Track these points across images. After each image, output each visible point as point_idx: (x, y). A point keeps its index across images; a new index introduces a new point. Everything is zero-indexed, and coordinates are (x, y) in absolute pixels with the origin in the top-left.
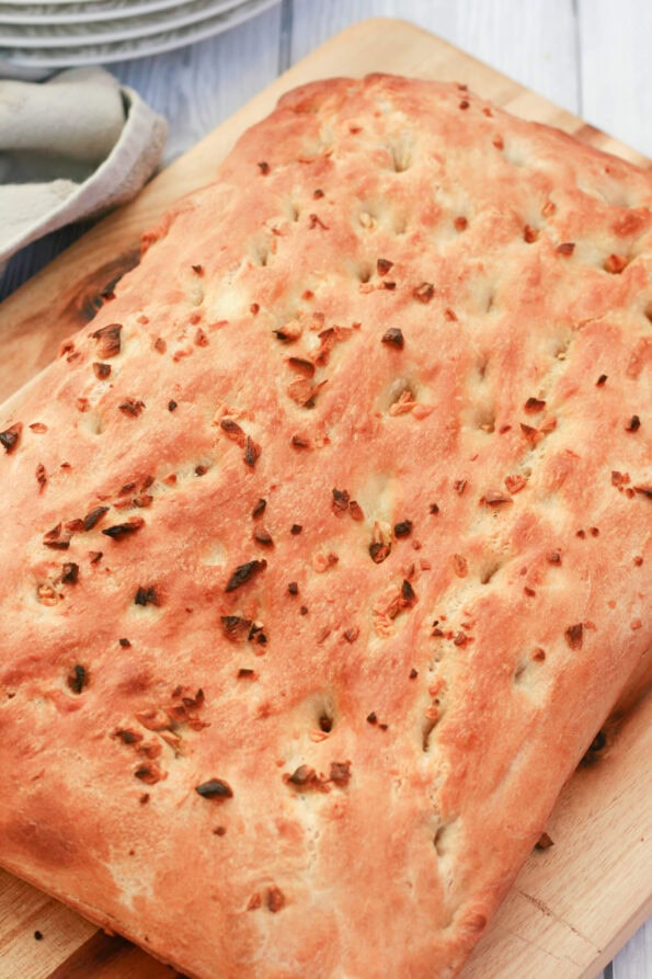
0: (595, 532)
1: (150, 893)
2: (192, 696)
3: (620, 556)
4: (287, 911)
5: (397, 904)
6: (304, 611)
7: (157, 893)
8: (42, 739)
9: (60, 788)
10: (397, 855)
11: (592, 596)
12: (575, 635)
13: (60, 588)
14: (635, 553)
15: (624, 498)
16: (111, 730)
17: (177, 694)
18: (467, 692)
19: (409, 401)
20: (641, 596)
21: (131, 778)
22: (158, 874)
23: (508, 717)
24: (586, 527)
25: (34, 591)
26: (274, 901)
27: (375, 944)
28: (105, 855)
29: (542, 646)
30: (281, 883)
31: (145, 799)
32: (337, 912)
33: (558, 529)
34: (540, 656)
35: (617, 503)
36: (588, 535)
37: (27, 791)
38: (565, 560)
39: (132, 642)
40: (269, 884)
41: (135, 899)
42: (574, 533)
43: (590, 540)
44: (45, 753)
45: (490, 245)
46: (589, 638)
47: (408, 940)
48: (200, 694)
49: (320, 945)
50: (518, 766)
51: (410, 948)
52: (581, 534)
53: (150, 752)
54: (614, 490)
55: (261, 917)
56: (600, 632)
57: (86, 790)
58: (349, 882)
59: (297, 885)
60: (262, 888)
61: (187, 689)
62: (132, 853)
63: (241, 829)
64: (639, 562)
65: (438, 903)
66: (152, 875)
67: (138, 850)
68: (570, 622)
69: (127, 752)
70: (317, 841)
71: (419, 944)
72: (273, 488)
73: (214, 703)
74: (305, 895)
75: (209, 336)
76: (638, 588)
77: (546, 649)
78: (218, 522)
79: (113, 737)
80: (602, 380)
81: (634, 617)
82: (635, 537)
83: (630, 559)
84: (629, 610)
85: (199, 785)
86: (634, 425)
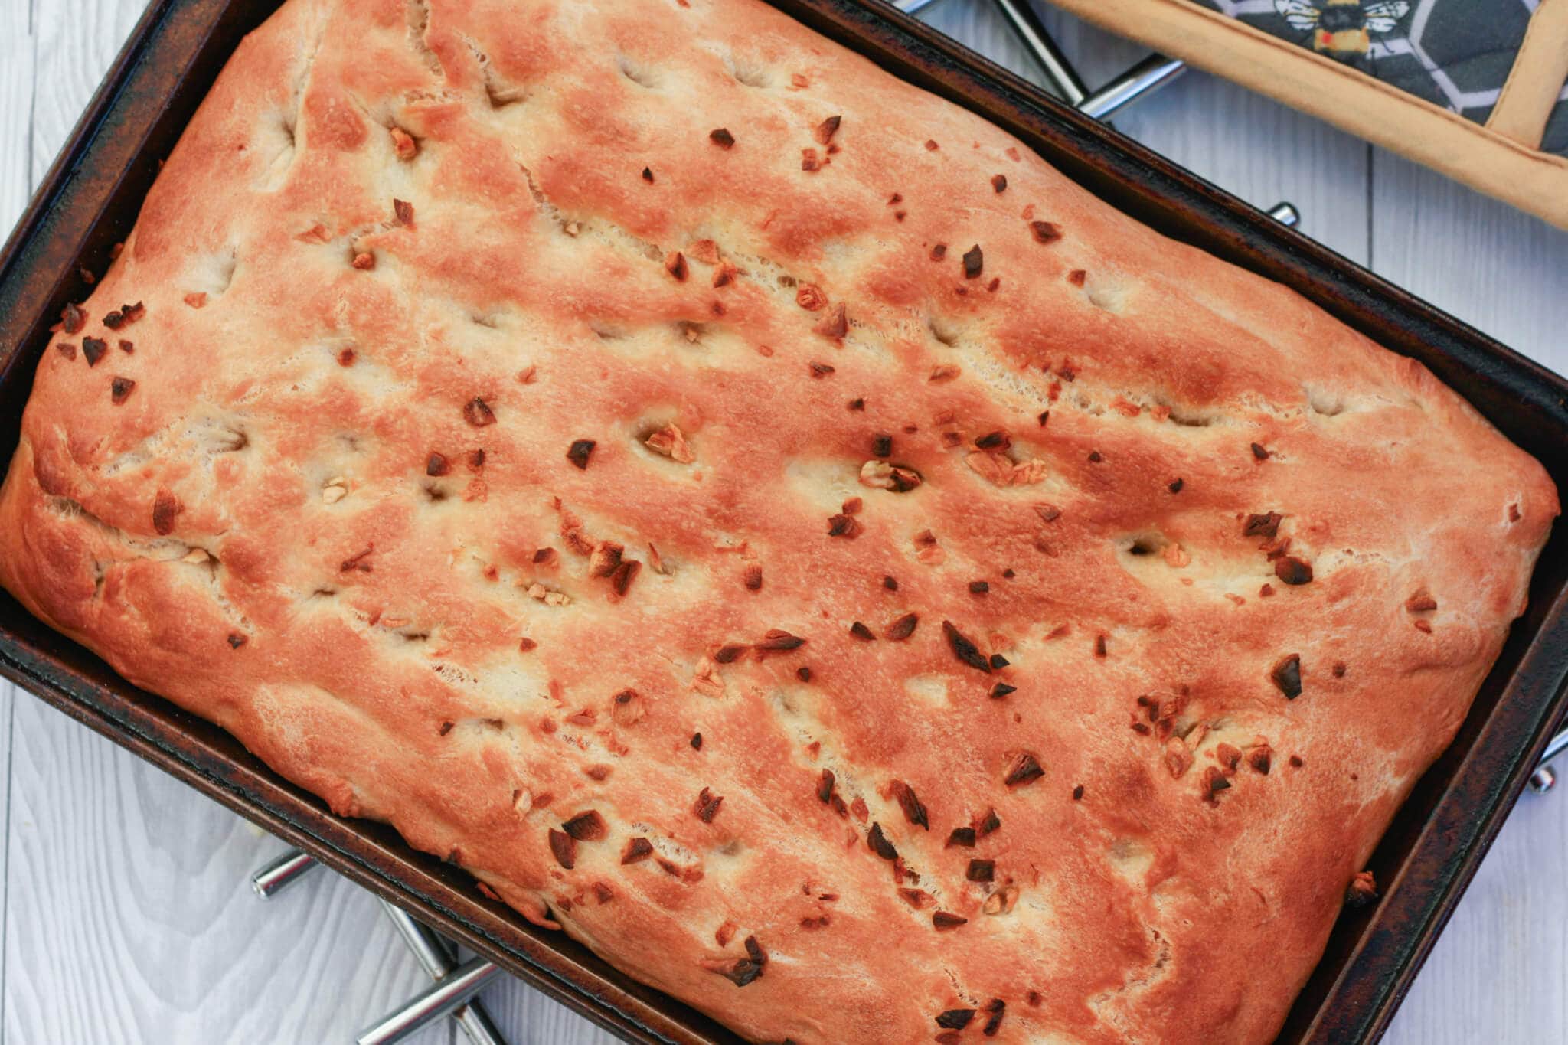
0: (896, 199)
1: (1394, 755)
2: (1142, 715)
3: (930, 169)
4: (1435, 593)
5: (1416, 462)
6: (1009, 574)
7: (1396, 747)
8: (1213, 891)
9: (1274, 871)
10: (1359, 462)
11: (989, 208)
12: (1046, 234)
13: (995, 886)
14: (920, 148)
15: (837, 161)
16: (1206, 805)
17: (1141, 730)
18: (1140, 370)
19: (672, 438)
20: (977, 146)
21: (1269, 780)
22: (1379, 744)
23: (1171, 319)
24: (883, 210)
25: (997, 918)
26: (1422, 606)
27: (1461, 488)
28: (1352, 809)
29: (1066, 274)
30: (1404, 595)
31: (1296, 762)
32: (1432, 530)
33: (893, 246)
34: (1078, 277)
35: (850, 166)
36: (899, 207)
37: (1275, 911)
38: (945, 239)
39: (1075, 786)
40: (1404, 609)
41: (1397, 774)
42: (900, 226)
43: (906, 205)
44: (1231, 886)
45: (396, 317)
46: (1045, 215)
47: (1450, 450)
48: (1143, 702)
49: (1468, 552)
50: (1229, 315)
51: (1457, 448)
52: (900, 217)
53: (1231, 760)
54: (825, 171)
55: (1441, 620)
56: (1035, 201)
57: (1280, 836)
58: (1399, 516)
59: (1406, 576)
60: (1407, 619)
61: (1134, 718)
62: (1355, 777)
63: (1337, 644)
64: (932, 146)
65: (1405, 414)
66: (1379, 751)
67: (1352, 769)
68: (1028, 238)
69: (1236, 785)
70: (1356, 552)
71: (1450, 438)
72: (826, 614)
73: (1146, 681)
74: (1416, 567)
75: (577, 707)
76: (969, 148)
77: (1069, 268)
78: (884, 684)
79: (1215, 804)
80: (648, 175)
81: (1004, 157)
82: (898, 146)
83: (932, 155)
84: (999, 161)
85: (1283, 695)
86: (722, 139)
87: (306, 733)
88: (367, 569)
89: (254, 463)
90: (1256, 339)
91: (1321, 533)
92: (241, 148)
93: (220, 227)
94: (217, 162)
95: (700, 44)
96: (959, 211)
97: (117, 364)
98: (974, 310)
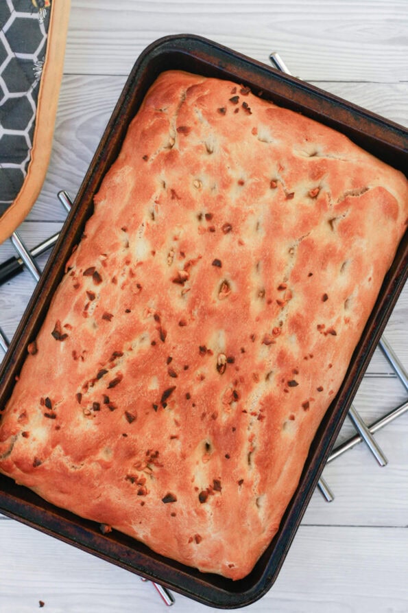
0: (311, 356)
1: (149, 535)
2: (153, 453)
3: (323, 366)
4: (202, 543)
5: (244, 533)
6: (194, 405)
7: (152, 535)
8: (98, 481)
9: (108, 500)
10: (242, 515)
11: (312, 387)
12: (306, 406)
13: (92, 411)
14: (329, 362)
15: (322, 336)
16: (125, 476)
17: (148, 453)
18: (264, 441)
19: (226, 292)
20: (332, 380)
21: (136, 495)
22: (152, 529)
23: (282, 449)
24: (308, 352)
25: (82, 414)
26: (198, 539)
27: (237, 548)
28: (130, 523)
29: (293, 414)
30: (200, 533)
31: (143, 504)
32: (222, 540)
33: (296, 357)
34: (292, 418)
35: (320, 340)
36: (309, 358)
37: (95, 502)
38: (300, 372)
39: (127, 434)
40: (195, 534)
41: (144, 536)
42: (303, 358)
43: (310, 360)
44: (100, 487)
45: (256, 198)
46: (312, 405)
47: (249, 544)
48: (157, 453)
49: (217, 552)
50: (286, 468)
51: (251, 546)
52: (306, 358)
53: (141, 483)
54: (318, 332)
55: (193, 545)
56: (316, 401)
57: (119, 501)
58: (225, 529)
59: (206, 533)
60: (193, 535)
61: (151, 451)
62: (140, 523)
63: (182, 513)
64: (331, 366)
65: (260, 528)
66: (150, 530)
67: (143, 521)
68: (303, 400)
69: (133, 485)
70: (212, 516)
71: (254, 543)
72: (174, 348)
73: (164, 453)
74: (210, 536)
75: (135, 271)
76: (331, 377)
77: (295, 414)
78: (153, 369)
79: (126, 479)
80: (310, 275)
81: (330, 390)
82: (329, 355)
83: (327, 366)
84: (328, 388)
85: (163, 497)
86: (325, 298)
87: (118, 184)
88: (173, 198)
89: (204, 157)
90: (278, 477)
91: (218, 504)
92: (307, 140)
93: (280, 136)
94: (301, 133)
95: (357, 286)
96: (309, 377)
97: (231, 109)
98: (278, 385)
